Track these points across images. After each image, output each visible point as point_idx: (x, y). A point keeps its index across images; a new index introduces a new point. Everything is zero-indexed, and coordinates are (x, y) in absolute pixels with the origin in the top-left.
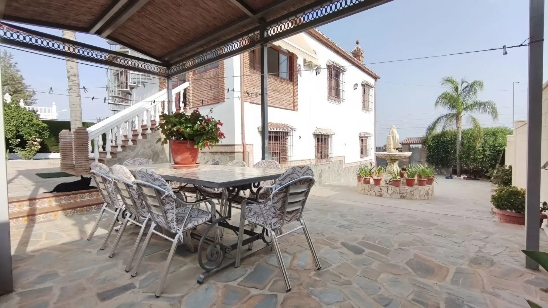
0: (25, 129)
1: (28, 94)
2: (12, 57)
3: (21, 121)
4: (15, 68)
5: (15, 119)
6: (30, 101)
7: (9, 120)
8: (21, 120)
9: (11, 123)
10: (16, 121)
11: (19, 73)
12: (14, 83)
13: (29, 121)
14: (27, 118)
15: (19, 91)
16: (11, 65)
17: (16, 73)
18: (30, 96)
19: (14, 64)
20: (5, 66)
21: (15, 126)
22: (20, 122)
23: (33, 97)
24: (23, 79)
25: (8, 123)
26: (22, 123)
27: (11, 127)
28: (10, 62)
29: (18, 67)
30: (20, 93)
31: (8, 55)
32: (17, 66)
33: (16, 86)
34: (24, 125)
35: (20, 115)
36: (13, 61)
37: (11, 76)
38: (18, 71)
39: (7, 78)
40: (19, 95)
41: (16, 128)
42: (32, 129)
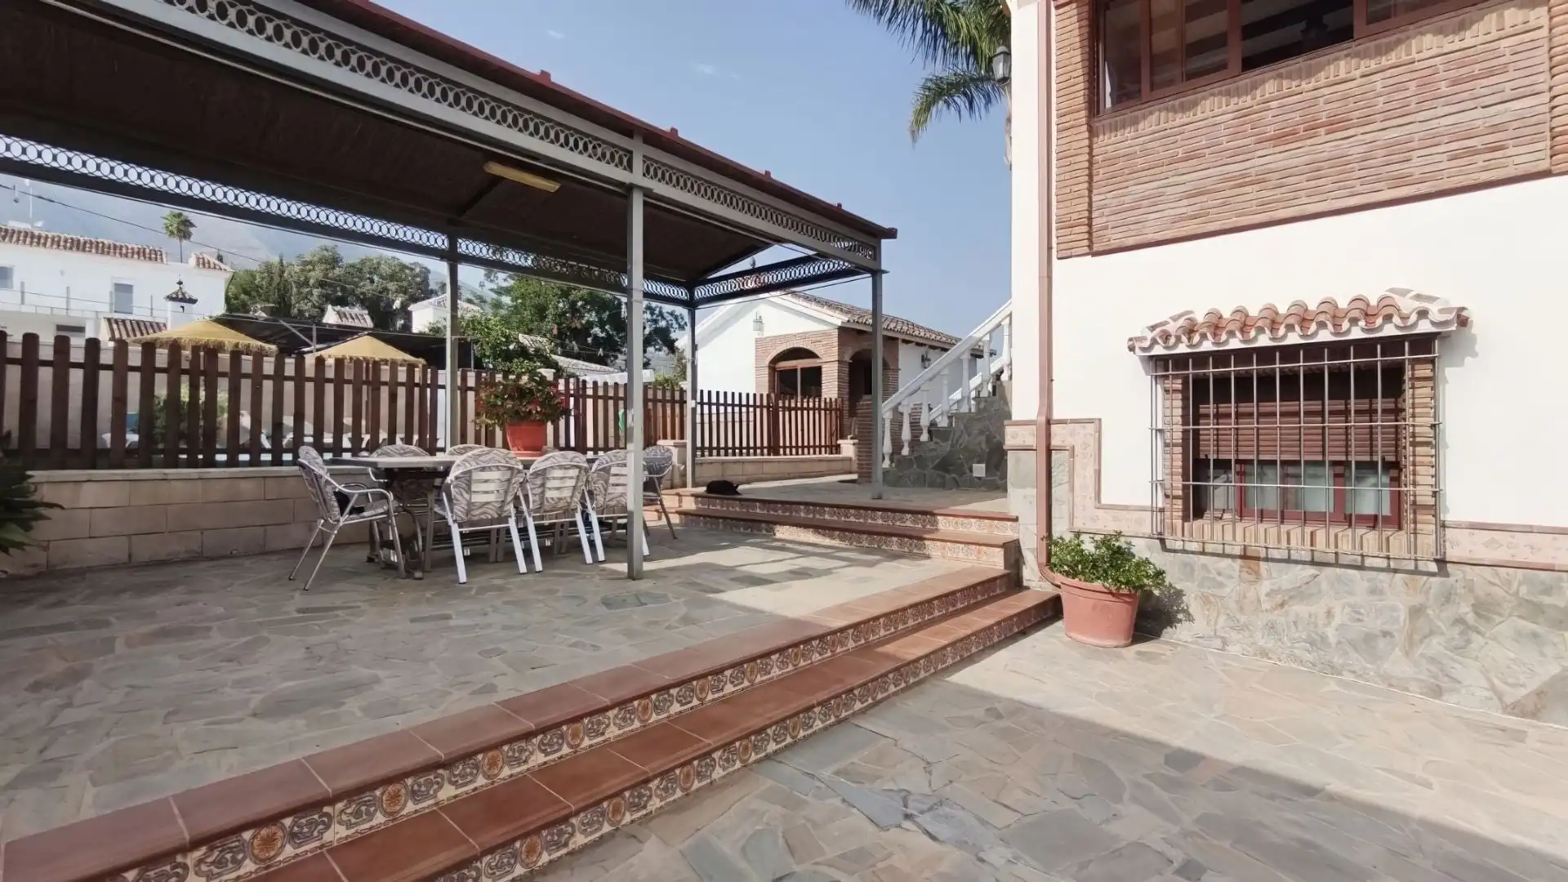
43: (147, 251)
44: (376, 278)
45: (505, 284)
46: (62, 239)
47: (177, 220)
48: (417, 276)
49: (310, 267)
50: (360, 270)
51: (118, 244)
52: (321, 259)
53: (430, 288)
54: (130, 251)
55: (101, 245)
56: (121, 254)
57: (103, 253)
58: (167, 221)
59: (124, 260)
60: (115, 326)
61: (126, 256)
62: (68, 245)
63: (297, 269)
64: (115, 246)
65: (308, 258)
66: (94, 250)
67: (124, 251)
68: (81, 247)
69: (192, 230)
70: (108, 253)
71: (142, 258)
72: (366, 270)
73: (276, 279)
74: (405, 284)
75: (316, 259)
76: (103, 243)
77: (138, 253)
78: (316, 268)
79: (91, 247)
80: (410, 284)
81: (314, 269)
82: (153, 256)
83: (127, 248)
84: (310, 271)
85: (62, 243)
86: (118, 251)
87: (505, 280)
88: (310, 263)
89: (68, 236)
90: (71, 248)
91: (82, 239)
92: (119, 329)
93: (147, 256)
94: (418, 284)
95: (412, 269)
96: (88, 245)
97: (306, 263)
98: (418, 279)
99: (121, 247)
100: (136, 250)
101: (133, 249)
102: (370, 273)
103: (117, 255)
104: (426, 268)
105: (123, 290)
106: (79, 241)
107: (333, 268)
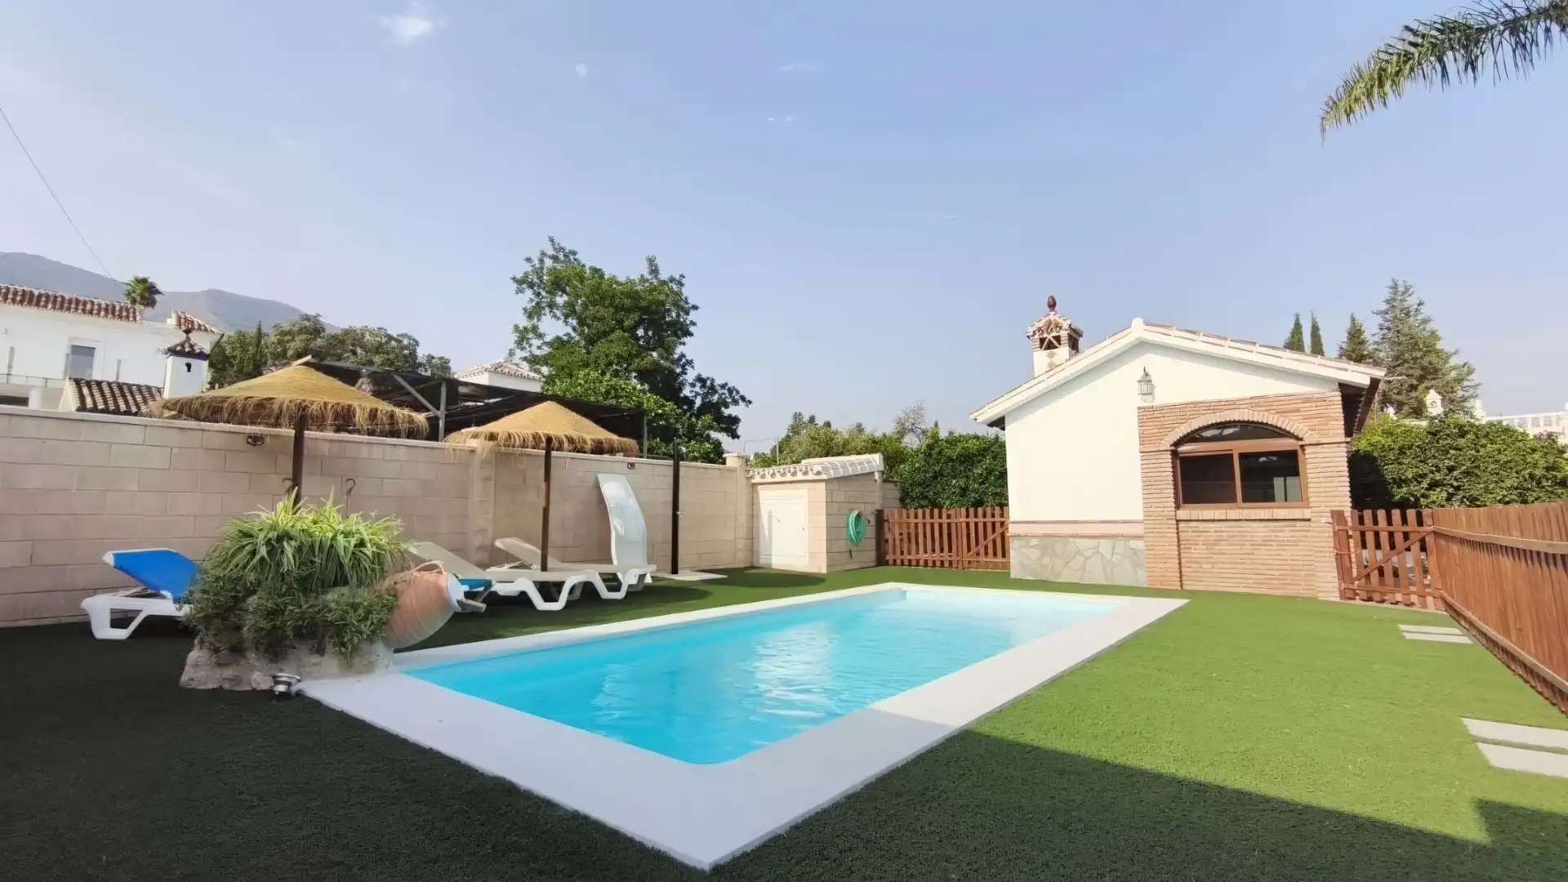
0: (1541, 495)
1: (1453, 374)
2: (1410, 293)
3: (1530, 474)
4: (1420, 317)
5: (1511, 468)
6: (1460, 393)
7: (1497, 474)
8: (1528, 471)
9: (1503, 481)
10: (1517, 472)
11: (1429, 327)
12: (1419, 355)
13: (1547, 469)
14: (1542, 463)
15: (1430, 374)
16: (1409, 312)
17: (1421, 327)
18: (1459, 380)
19: (1416, 307)
20: (1395, 317)
21: (1516, 488)
22: (1527, 476)
23: (1467, 380)
24: (1438, 338)
25: (1496, 482)
26: (1532, 476)
27: (1505, 493)
28: (1406, 304)
29: (1425, 311)
30: (1435, 379)
31: (1401, 289)
32: (1423, 309)
33: (1425, 362)
34: (1539, 483)
35: (1523, 455)
36: (1412, 302)
37: (1411, 338)
38: (1425, 321)
39: (1401, 348)
40: (1433, 382)
41: (1520, 493)
42: (1562, 493)
43: (117, 308)
44: (359, 350)
45: (538, 352)
46: (12, 290)
47: (141, 286)
48: (406, 347)
49: (289, 337)
50: (343, 342)
51: (81, 298)
52: (301, 330)
53: (417, 361)
54: (96, 307)
55: (59, 299)
56: (84, 311)
57: (61, 308)
58: (130, 287)
59: (87, 318)
60: (85, 391)
61: (91, 312)
62: (18, 298)
63: (274, 339)
64: (78, 302)
65: (286, 327)
66: (50, 306)
67: (89, 307)
68: (34, 302)
69: (157, 297)
70: (69, 309)
71: (110, 316)
72: (349, 342)
73: (252, 350)
74: (392, 356)
75: (296, 329)
76: (63, 297)
77: (106, 310)
78: (297, 339)
79: (47, 302)
80: (397, 357)
81: (293, 340)
82: (124, 314)
83: (92, 303)
84: (288, 341)
85: (10, 296)
86: (81, 307)
87: (539, 348)
88: (289, 333)
89: (20, 289)
90: (21, 302)
91: (36, 293)
92: (92, 395)
93: (117, 313)
94: (405, 356)
95: (399, 341)
96: (44, 299)
97: (284, 333)
98: (406, 352)
99: (85, 303)
100: (103, 306)
101: (99, 305)
102: (353, 345)
103: (80, 311)
104: (414, 340)
105: (82, 353)
106: (32, 294)
107: (314, 339)
